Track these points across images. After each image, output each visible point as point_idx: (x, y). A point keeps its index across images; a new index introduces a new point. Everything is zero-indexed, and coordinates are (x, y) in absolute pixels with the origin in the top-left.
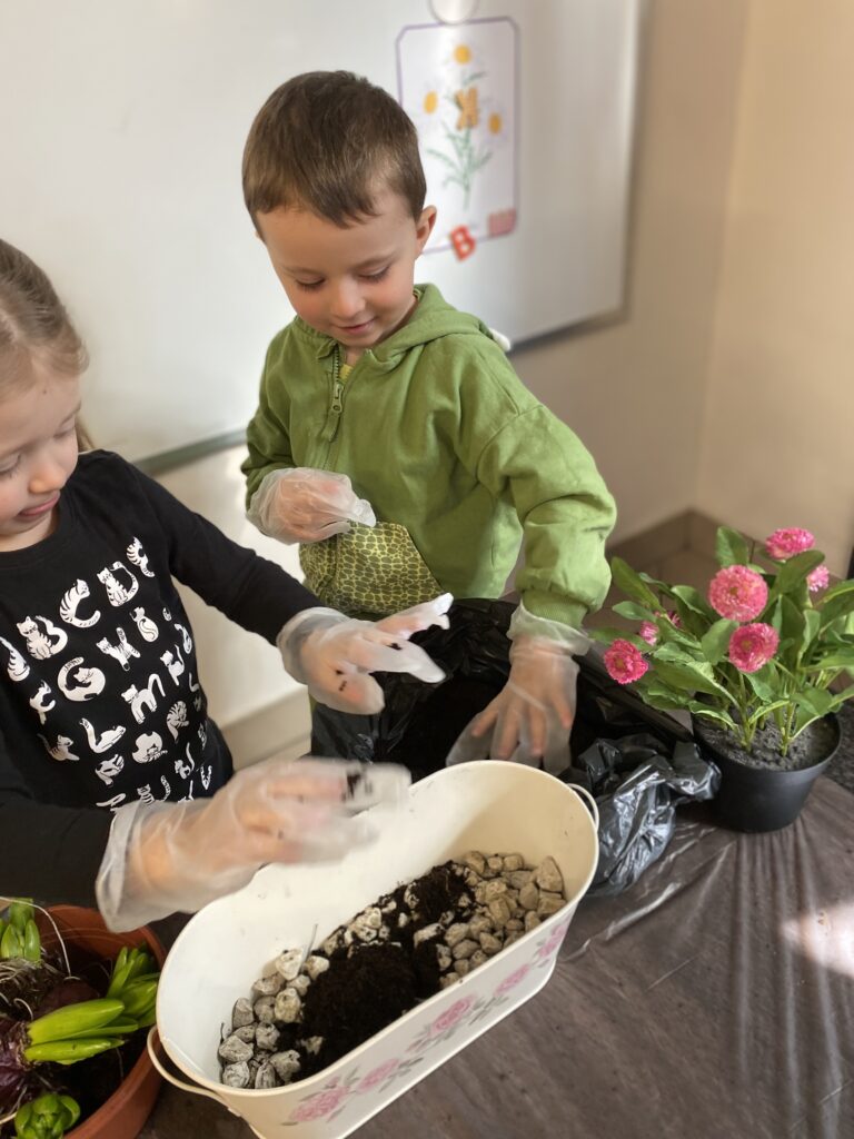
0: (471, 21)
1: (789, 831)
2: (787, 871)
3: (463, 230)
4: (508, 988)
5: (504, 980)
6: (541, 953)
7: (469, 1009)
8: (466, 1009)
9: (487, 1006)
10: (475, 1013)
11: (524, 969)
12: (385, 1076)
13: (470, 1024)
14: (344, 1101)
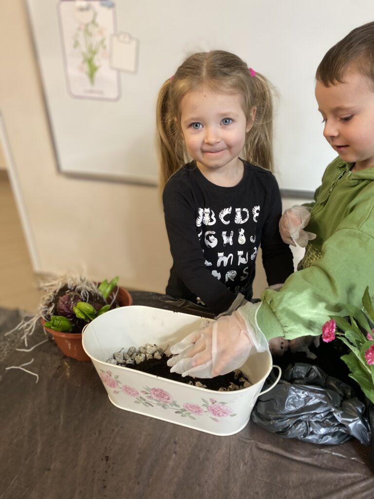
4: (192, 411)
5: (187, 403)
6: (208, 409)
7: (170, 401)
8: (168, 399)
9: (182, 410)
10: (175, 407)
11: (199, 408)
12: (134, 395)
13: (175, 412)
14: (118, 389)
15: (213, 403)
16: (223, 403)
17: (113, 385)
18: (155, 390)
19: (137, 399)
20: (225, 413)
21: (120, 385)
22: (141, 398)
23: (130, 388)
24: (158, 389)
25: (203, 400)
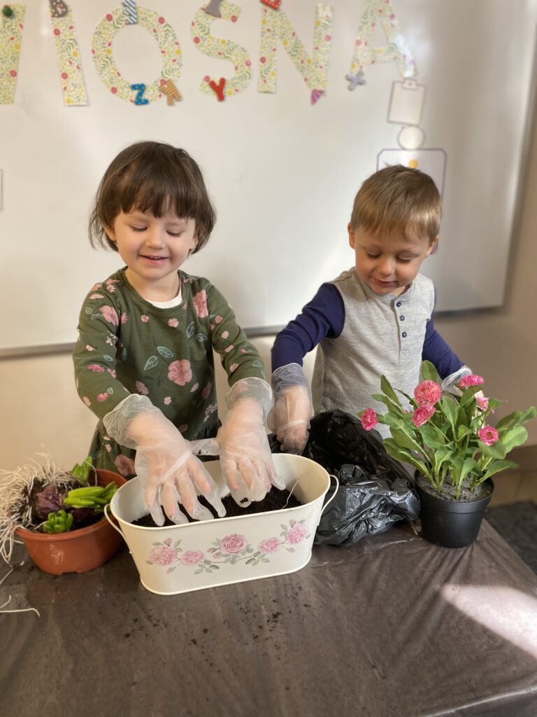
0: (419, 149)
4: (267, 550)
5: (264, 541)
6: (286, 537)
7: (244, 548)
8: (242, 545)
9: (255, 555)
10: (247, 555)
11: (275, 541)
12: (196, 561)
13: (246, 563)
14: (175, 563)
15: (292, 527)
16: (302, 522)
17: (168, 560)
18: (227, 539)
19: (200, 566)
20: (302, 535)
21: (180, 555)
22: (205, 561)
23: (193, 553)
24: (232, 536)
25: (283, 527)
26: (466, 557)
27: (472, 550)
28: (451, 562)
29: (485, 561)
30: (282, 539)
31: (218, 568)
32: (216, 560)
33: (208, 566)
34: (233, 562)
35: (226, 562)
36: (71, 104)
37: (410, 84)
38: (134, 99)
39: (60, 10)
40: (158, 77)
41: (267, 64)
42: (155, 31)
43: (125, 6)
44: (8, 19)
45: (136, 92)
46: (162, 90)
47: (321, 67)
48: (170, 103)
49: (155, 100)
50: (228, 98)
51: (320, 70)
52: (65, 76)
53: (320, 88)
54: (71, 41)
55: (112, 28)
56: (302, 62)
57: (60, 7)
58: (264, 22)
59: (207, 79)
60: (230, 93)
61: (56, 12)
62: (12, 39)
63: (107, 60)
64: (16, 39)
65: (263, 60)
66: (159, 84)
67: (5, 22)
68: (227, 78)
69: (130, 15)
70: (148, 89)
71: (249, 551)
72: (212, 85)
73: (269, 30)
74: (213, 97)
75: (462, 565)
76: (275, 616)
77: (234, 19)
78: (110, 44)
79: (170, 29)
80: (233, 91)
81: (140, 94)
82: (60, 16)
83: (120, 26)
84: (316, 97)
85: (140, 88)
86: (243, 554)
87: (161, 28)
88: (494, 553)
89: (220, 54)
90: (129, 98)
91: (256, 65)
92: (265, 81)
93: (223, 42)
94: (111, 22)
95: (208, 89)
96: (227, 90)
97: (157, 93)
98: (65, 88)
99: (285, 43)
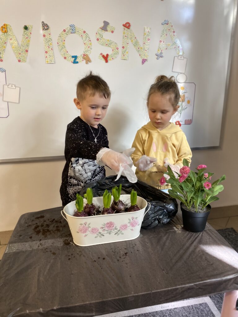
0: (185, 83)
1: (198, 233)
2: (193, 238)
3: (179, 122)
4: (123, 229)
5: (122, 225)
6: (130, 224)
7: (114, 227)
8: (113, 226)
9: (118, 231)
10: (115, 231)
11: (126, 225)
12: (95, 233)
13: (115, 234)
14: (88, 233)
15: (133, 220)
16: (136, 218)
17: (85, 232)
18: (108, 223)
19: (97, 234)
20: (136, 224)
21: (90, 229)
22: (99, 233)
23: (95, 229)
24: (110, 222)
25: (129, 220)
26: (200, 235)
27: (202, 233)
28: (194, 237)
29: (207, 237)
30: (129, 225)
31: (104, 236)
32: (103, 232)
33: (100, 235)
34: (110, 233)
35: (107, 233)
36: (49, 63)
37: (181, 57)
38: (73, 61)
39: (46, 28)
40: (82, 53)
41: (125, 49)
42: (82, 36)
43: (71, 26)
44: (26, 31)
45: (74, 59)
46: (84, 58)
47: (146, 50)
48: (87, 63)
49: (81, 61)
50: (109, 61)
51: (146, 51)
52: (46, 52)
53: (146, 58)
54: (49, 39)
55: (65, 35)
56: (139, 48)
57: (46, 27)
58: (124, 33)
59: (101, 54)
60: (110, 60)
61: (45, 28)
62: (27, 38)
63: (63, 46)
64: (28, 38)
65: (123, 47)
66: (83, 56)
67: (24, 32)
68: (109, 54)
69: (73, 30)
70: (78, 57)
71: (116, 229)
72: (103, 56)
73: (126, 36)
74: (104, 61)
75: (198, 238)
76: (126, 254)
77: (112, 32)
78: (64, 41)
79: (87, 35)
80: (111, 59)
81: (75, 60)
82: (46, 30)
83: (69, 34)
84: (144, 62)
85: (75, 57)
86: (114, 230)
87: (84, 35)
88: (211, 234)
89: (107, 45)
90: (71, 61)
91: (120, 49)
92: (124, 55)
93: (108, 40)
94: (65, 32)
95: (102, 58)
96: (109, 58)
97: (82, 59)
98: (46, 57)
99: (132, 41)
